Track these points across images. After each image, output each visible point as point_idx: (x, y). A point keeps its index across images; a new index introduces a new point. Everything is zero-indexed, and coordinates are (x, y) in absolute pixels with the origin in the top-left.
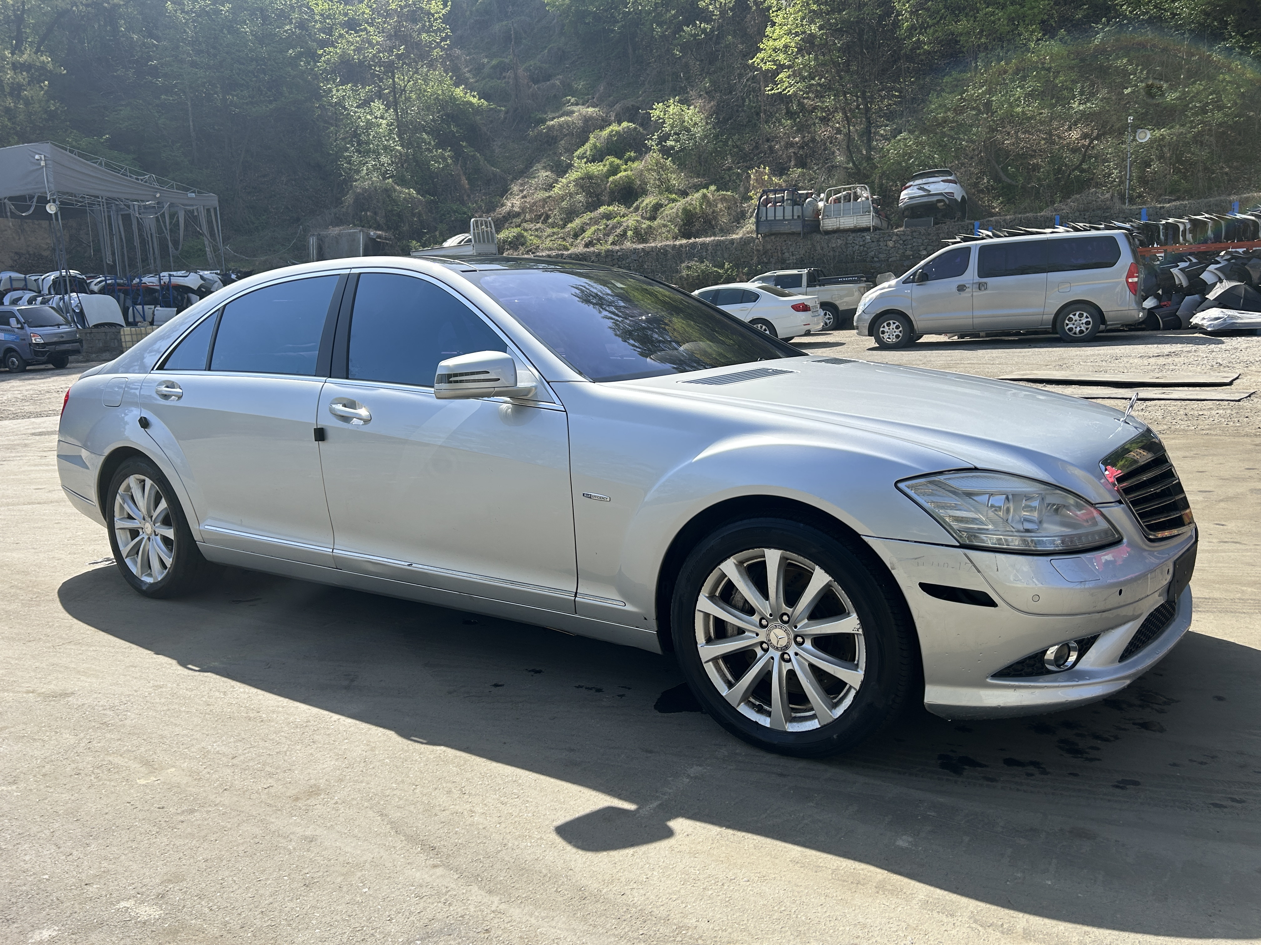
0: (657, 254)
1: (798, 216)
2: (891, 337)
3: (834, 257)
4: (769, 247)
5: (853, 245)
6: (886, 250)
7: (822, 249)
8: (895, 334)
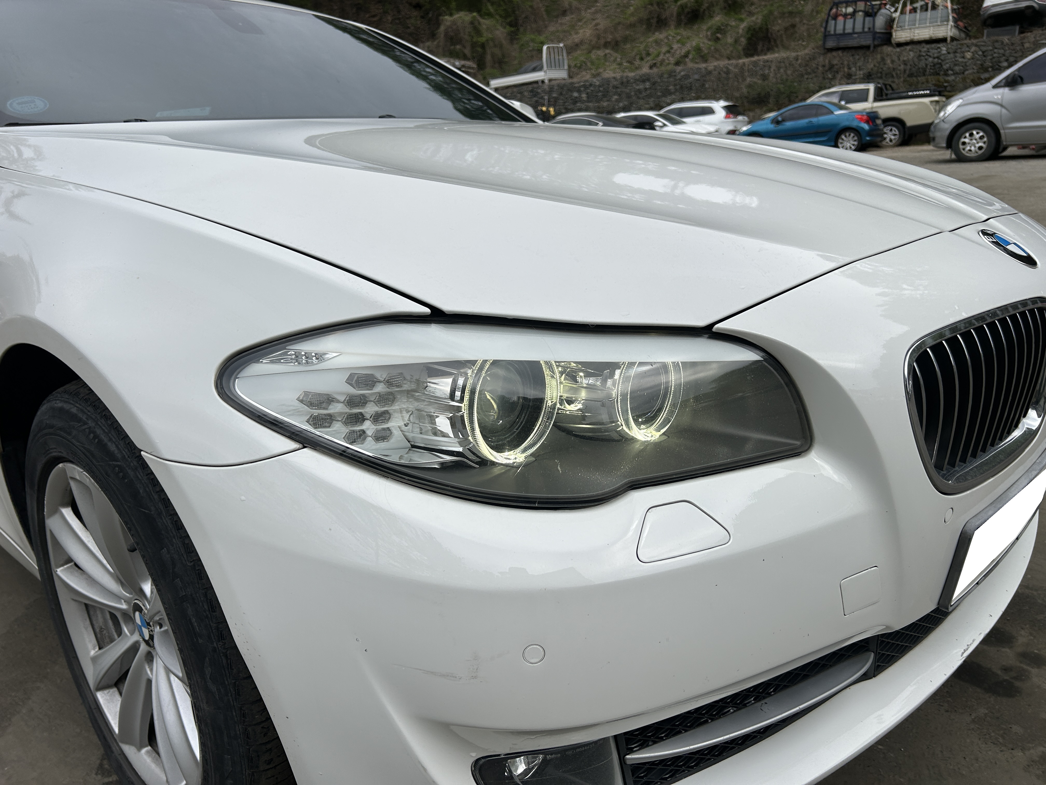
0: (719, 73)
1: (869, 29)
2: (973, 148)
3: (905, 71)
4: (835, 62)
5: (927, 57)
6: (962, 62)
7: (893, 62)
8: (977, 145)
